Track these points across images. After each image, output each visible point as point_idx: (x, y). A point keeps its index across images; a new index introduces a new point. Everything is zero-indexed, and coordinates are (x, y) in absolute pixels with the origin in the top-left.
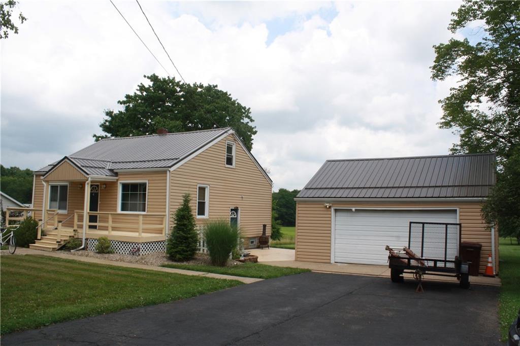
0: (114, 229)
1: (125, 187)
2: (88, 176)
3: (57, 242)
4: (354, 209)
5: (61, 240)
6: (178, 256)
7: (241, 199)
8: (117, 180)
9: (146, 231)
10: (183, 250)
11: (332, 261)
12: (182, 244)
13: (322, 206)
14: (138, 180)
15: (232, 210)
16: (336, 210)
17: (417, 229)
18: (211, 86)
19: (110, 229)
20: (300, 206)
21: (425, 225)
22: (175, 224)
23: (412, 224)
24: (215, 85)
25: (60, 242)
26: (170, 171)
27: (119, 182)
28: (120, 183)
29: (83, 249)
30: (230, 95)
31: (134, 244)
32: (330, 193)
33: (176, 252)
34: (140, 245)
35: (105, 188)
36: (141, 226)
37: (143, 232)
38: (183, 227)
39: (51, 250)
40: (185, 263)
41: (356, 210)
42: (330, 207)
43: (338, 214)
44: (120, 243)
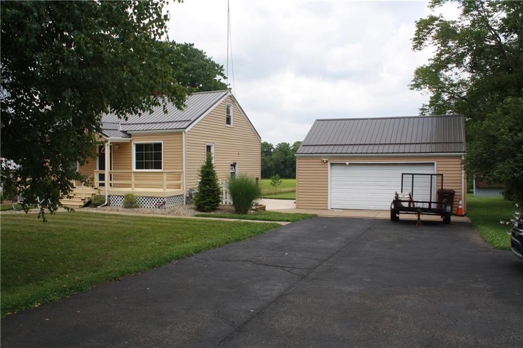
0: (137, 186)
1: (139, 147)
2: (107, 139)
3: (82, 200)
4: (347, 163)
5: (86, 198)
6: (207, 207)
7: (237, 155)
8: (131, 141)
9: (169, 187)
10: (210, 201)
11: (329, 208)
12: (209, 197)
13: (320, 161)
14: (151, 140)
15: (231, 165)
16: (332, 164)
17: (408, 179)
18: (187, 44)
19: (133, 186)
20: (300, 161)
21: (415, 176)
22: (200, 179)
23: (404, 175)
24: (192, 43)
25: (84, 200)
26: (185, 132)
27: (133, 142)
28: (134, 143)
29: (107, 205)
30: (205, 53)
31: (159, 199)
32: (325, 149)
33: (204, 203)
34: (165, 199)
35: (119, 148)
36: (166, 183)
37: (167, 188)
38: (209, 182)
39: (78, 207)
40: (212, 213)
41: (349, 164)
42: (327, 161)
43: (334, 167)
44: (144, 198)
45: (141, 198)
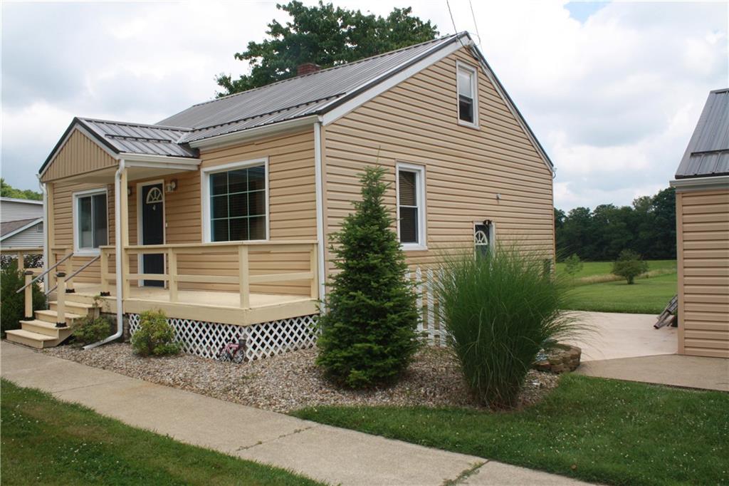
0: (183, 286)
1: (217, 179)
2: (117, 157)
3: (59, 325)
5: (69, 319)
6: (355, 374)
7: (495, 202)
8: (199, 166)
10: (370, 351)
12: (368, 333)
15: (478, 228)
18: (399, 11)
19: (173, 286)
22: (341, 266)
24: (407, 8)
25: (64, 325)
26: (320, 123)
27: (203, 170)
28: (206, 173)
29: (120, 340)
30: (435, 27)
31: (230, 330)
33: (348, 359)
34: (245, 331)
35: (175, 189)
36: (246, 278)
38: (366, 276)
44: (197, 326)
45: (190, 324)
